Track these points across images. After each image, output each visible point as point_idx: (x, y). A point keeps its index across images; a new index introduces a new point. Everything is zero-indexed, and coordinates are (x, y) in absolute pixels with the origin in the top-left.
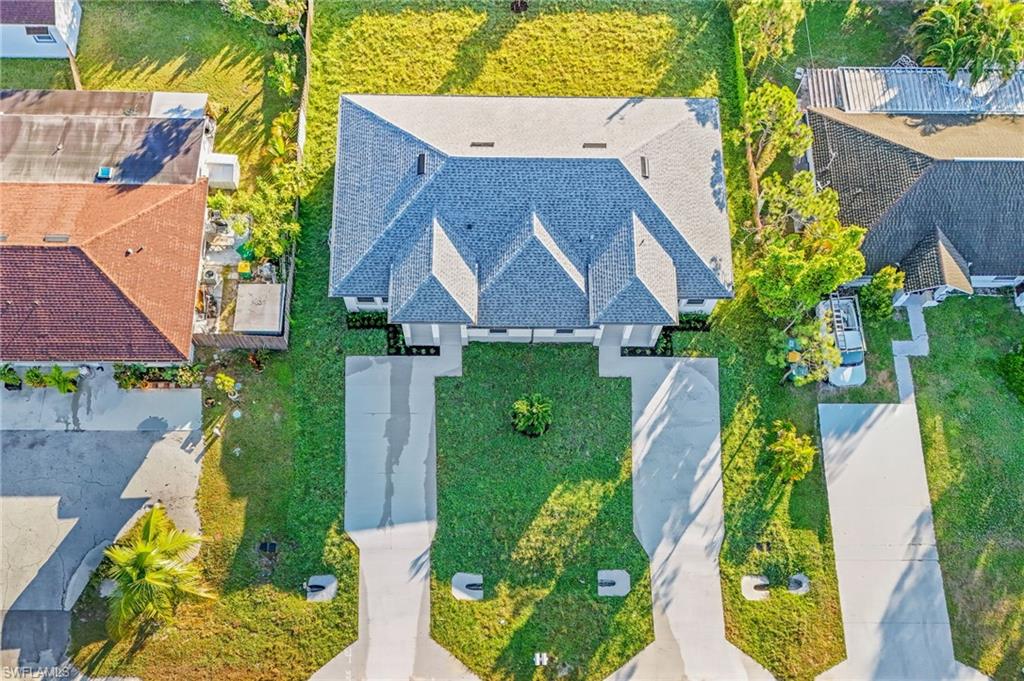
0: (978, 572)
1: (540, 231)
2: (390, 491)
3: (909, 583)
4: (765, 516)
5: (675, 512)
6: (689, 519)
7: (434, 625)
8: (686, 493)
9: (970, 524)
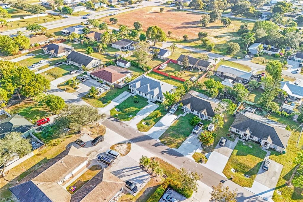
0: (169, 134)
1: (148, 85)
2: (118, 100)
3: (161, 130)
4: (151, 119)
5: (143, 114)
6: (143, 115)
7: (111, 110)
8: (145, 113)
9: (173, 129)
